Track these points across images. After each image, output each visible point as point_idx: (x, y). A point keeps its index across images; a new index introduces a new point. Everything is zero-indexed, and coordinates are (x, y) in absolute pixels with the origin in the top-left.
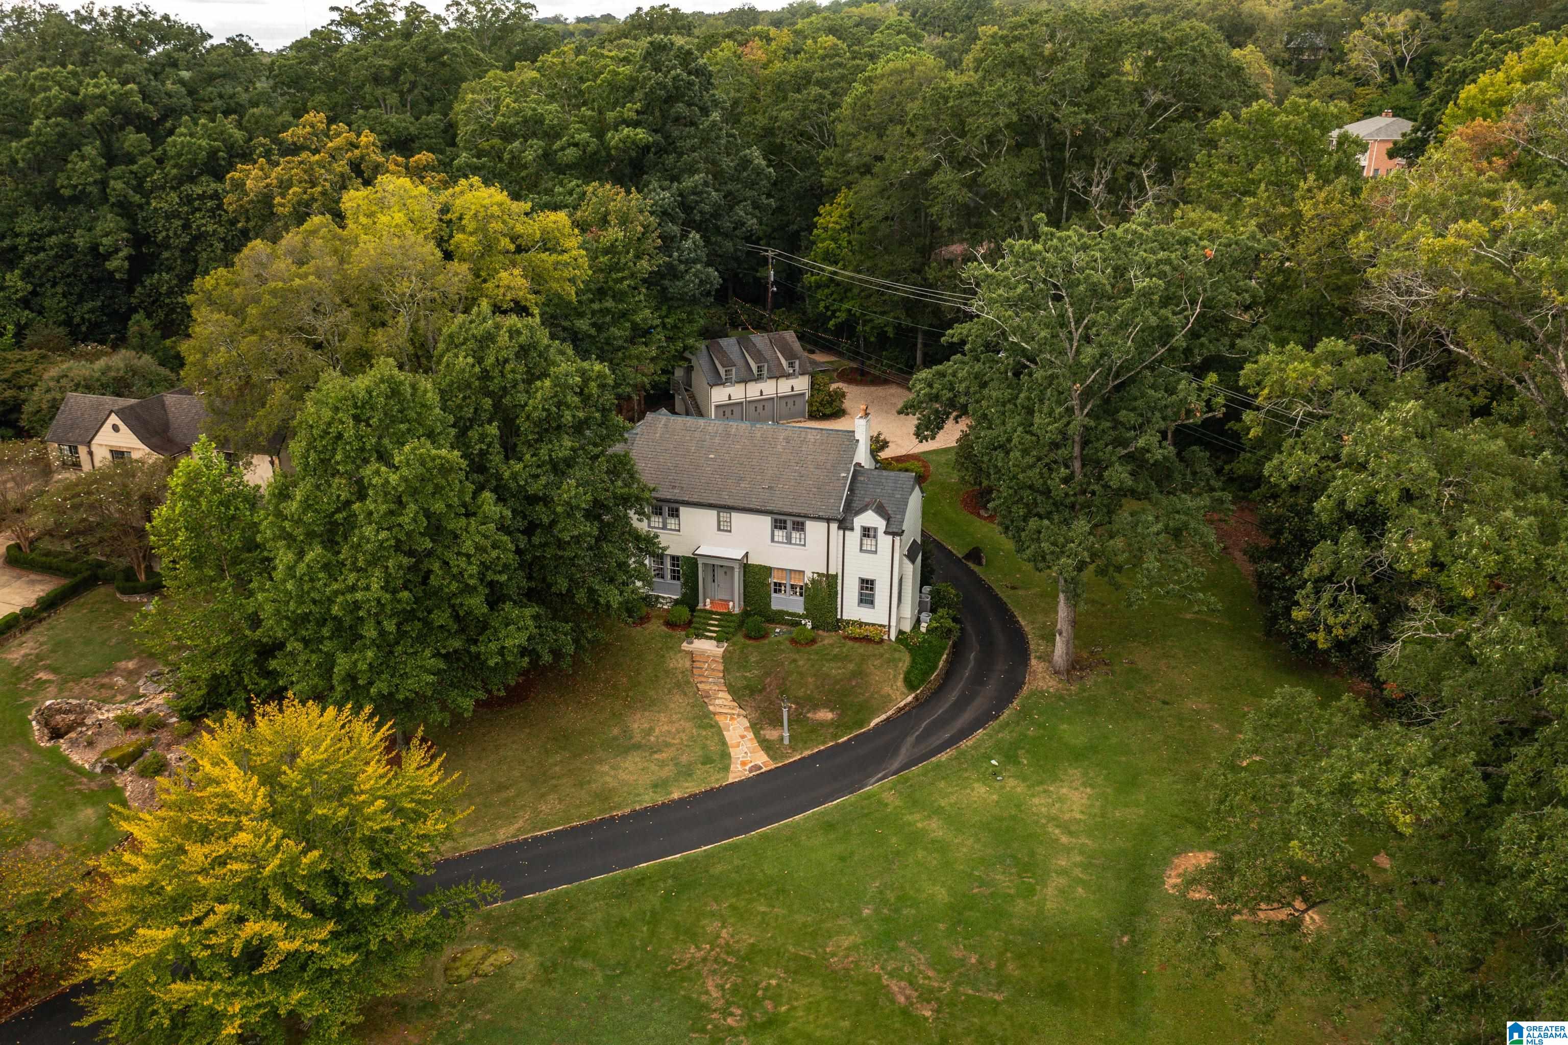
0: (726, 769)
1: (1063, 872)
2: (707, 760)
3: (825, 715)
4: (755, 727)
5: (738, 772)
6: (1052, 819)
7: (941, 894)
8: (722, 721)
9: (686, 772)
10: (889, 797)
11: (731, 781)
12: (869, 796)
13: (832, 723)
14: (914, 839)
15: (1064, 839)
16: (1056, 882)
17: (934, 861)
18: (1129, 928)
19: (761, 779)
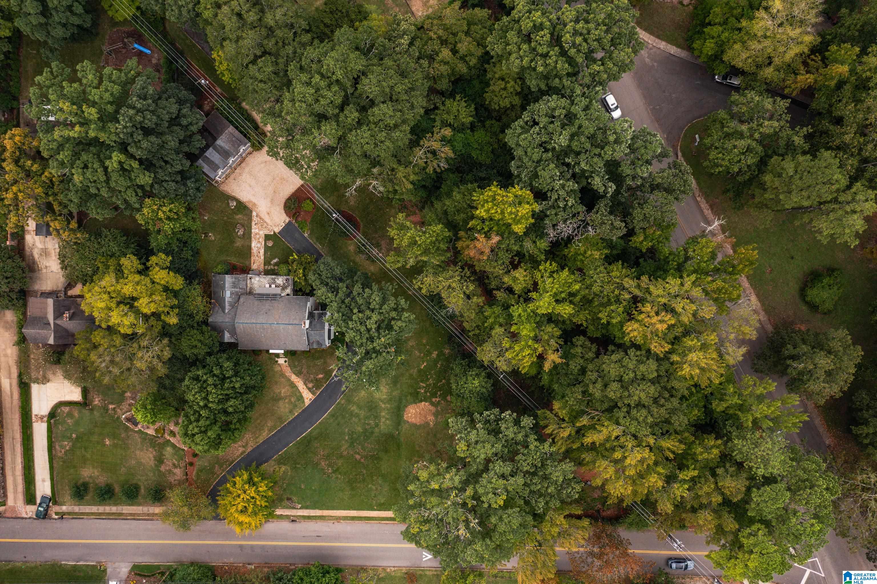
0: (304, 402)
1: (384, 417)
2: (299, 400)
3: (321, 376)
4: (305, 384)
5: (307, 402)
6: (380, 399)
7: (360, 429)
8: (297, 384)
9: (295, 406)
10: (343, 402)
11: (307, 405)
12: (339, 403)
13: (323, 378)
14: (352, 414)
15: (383, 406)
16: (383, 420)
17: (356, 420)
18: (398, 430)
19: (313, 403)
